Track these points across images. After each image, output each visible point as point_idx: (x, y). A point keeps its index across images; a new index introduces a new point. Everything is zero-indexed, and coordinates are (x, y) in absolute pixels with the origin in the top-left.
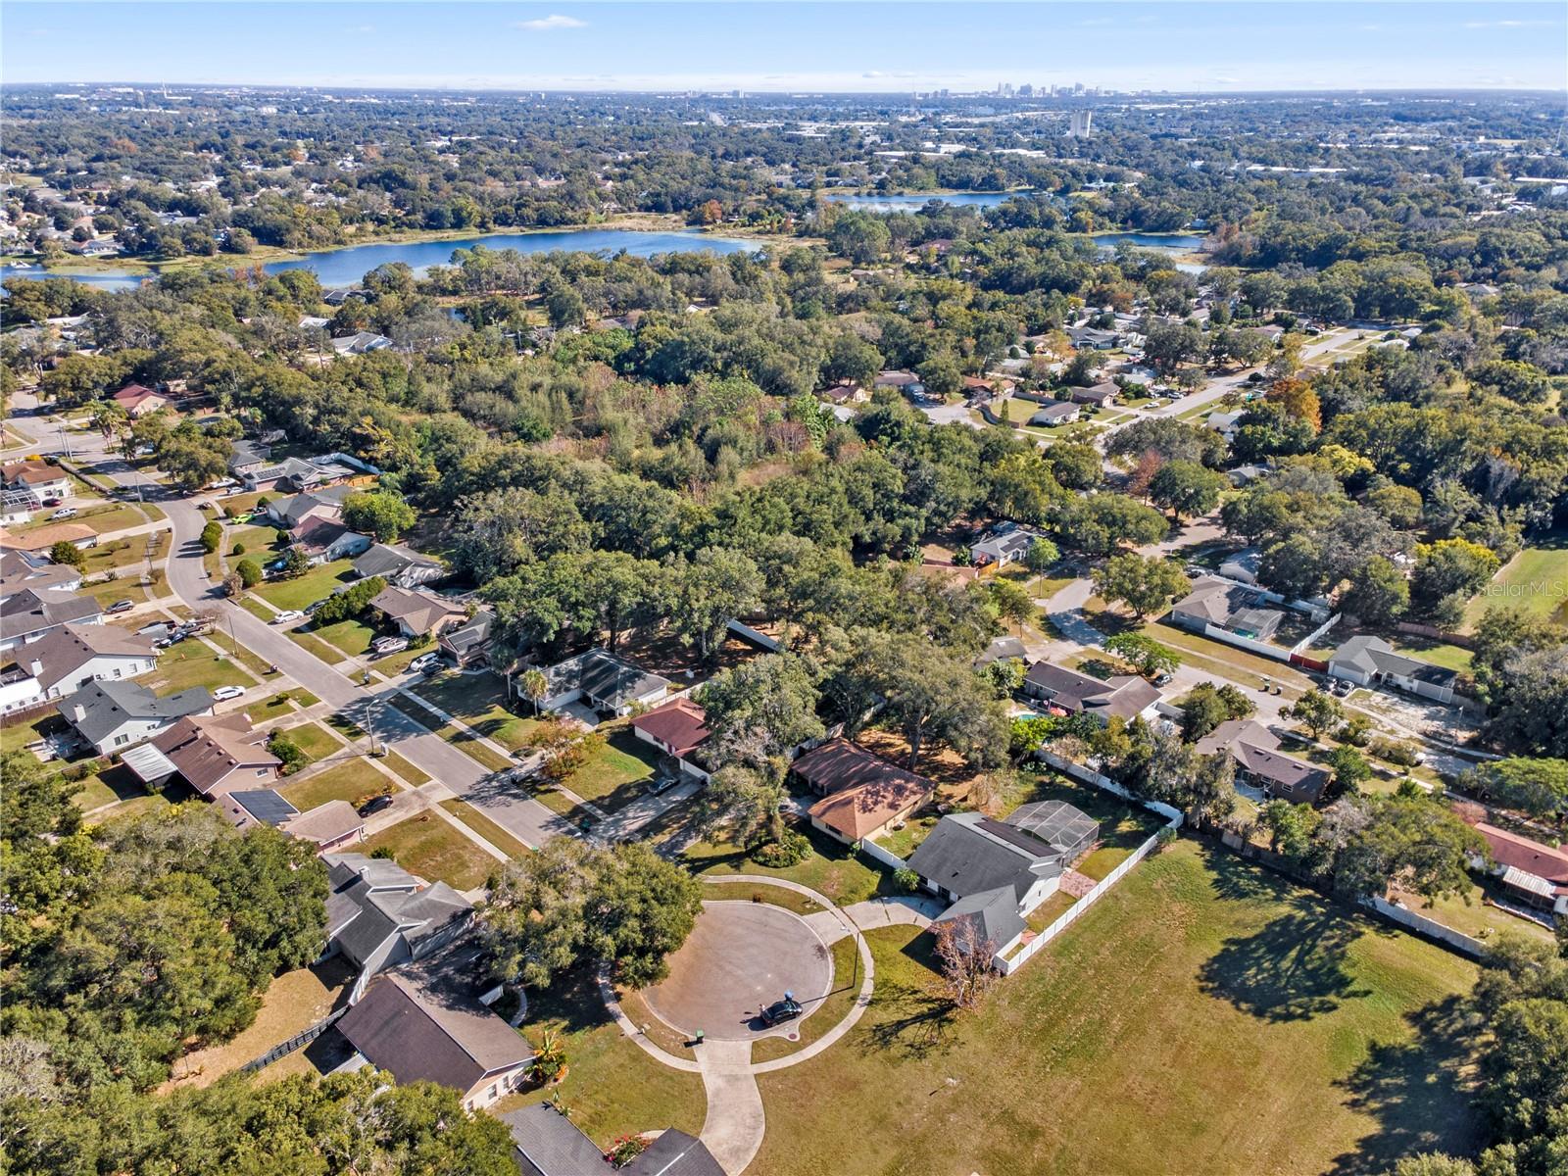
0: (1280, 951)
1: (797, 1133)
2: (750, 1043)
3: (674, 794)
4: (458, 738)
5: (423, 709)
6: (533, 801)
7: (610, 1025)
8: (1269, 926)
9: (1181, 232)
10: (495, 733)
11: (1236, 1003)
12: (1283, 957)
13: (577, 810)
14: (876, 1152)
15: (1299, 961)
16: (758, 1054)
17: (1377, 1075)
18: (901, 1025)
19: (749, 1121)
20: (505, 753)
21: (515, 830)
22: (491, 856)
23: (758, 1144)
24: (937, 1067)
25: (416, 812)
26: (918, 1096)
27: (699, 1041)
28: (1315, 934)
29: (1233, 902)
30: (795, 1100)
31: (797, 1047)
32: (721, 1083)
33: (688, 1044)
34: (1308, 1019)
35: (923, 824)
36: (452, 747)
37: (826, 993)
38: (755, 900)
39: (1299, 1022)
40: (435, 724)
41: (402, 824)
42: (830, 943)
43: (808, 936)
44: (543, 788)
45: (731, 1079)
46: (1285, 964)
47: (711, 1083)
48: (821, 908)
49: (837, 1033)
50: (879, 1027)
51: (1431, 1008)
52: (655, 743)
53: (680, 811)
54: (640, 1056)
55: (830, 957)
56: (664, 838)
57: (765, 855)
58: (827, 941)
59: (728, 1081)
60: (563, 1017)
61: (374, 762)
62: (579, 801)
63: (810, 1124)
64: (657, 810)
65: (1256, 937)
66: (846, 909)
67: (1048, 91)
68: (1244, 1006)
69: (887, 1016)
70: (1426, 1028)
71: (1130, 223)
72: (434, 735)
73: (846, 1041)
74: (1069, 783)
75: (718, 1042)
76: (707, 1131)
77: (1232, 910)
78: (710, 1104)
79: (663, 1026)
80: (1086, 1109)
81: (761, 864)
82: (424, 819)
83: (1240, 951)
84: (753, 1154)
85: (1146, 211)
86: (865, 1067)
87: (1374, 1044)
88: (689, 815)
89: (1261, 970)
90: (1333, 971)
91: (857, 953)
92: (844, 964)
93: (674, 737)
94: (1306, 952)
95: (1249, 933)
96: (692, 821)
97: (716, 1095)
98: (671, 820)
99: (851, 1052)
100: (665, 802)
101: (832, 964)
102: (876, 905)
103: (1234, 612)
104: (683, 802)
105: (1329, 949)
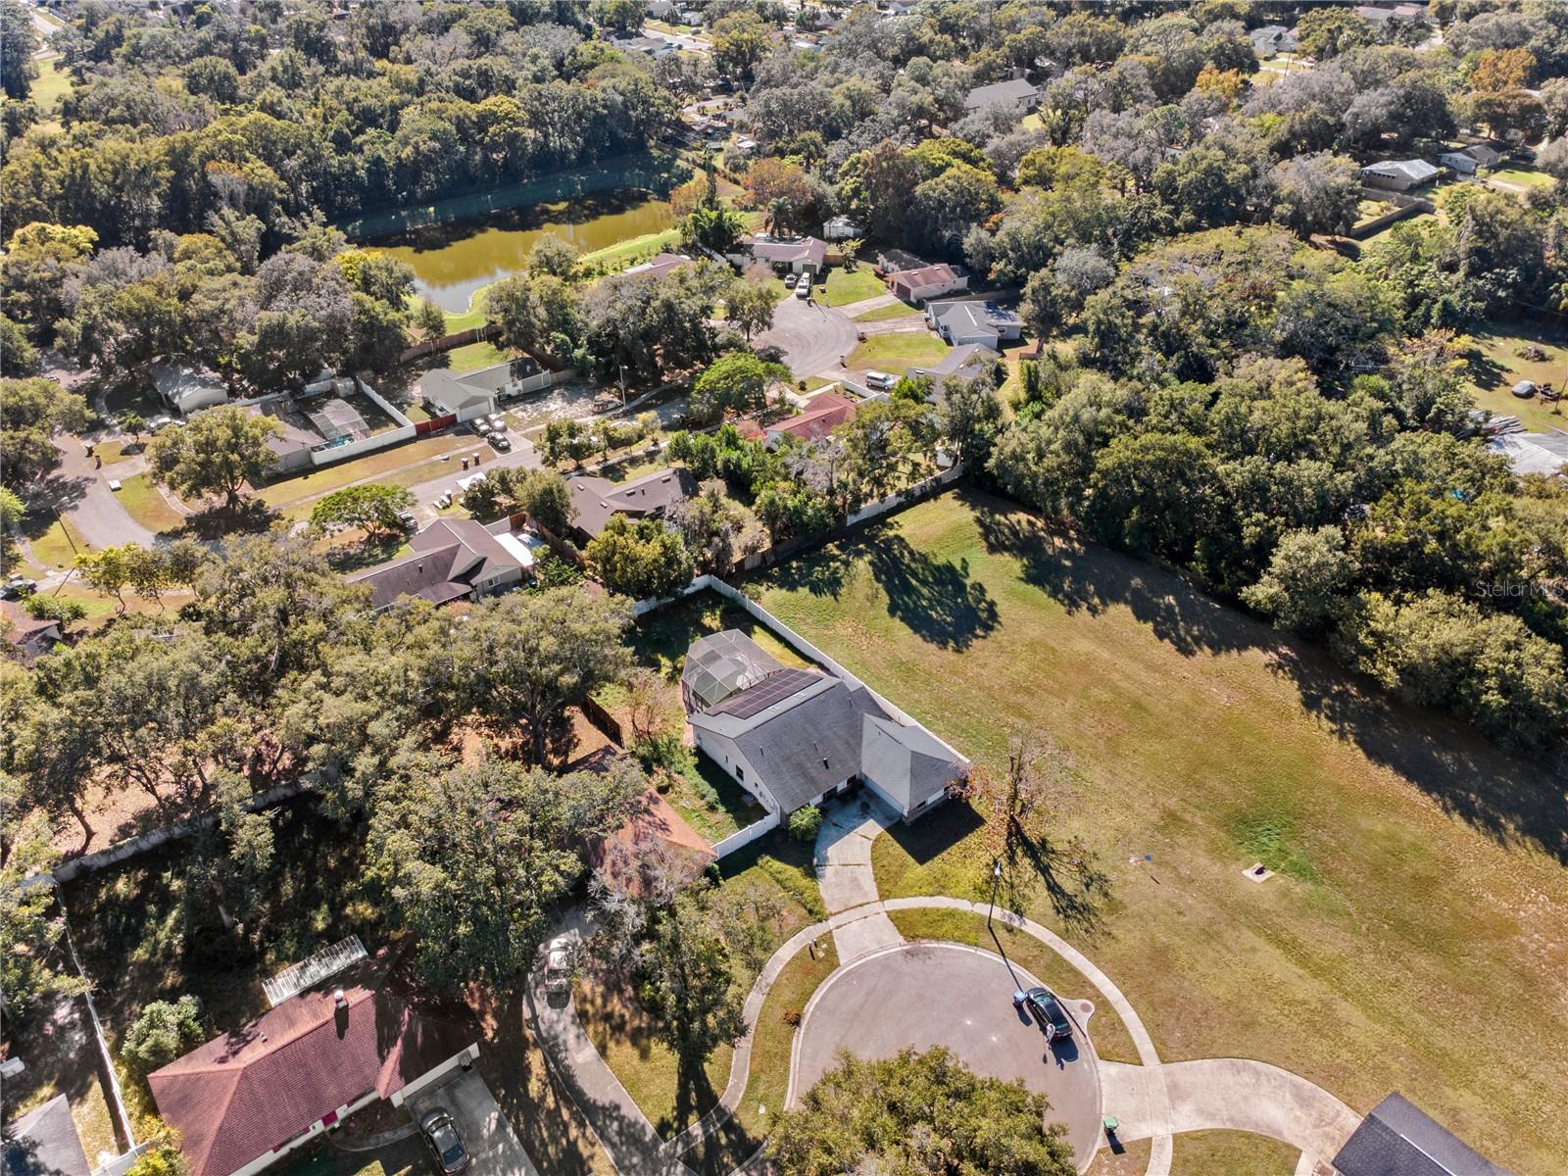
0: (909, 589)
1: (1251, 1025)
2: (1102, 1065)
3: (474, 1126)
8: (878, 579)
11: (976, 637)
12: (918, 590)
14: (1254, 950)
15: (924, 583)
16: (1123, 1052)
17: (1059, 589)
18: (1054, 888)
19: (1246, 1078)
23: (1285, 1073)
24: (1115, 867)
27: (1110, 1133)
28: (895, 560)
29: (843, 592)
31: (1103, 1004)
32: (1186, 1108)
33: (1118, 1148)
34: (993, 603)
37: (1001, 960)
38: (796, 1022)
39: (997, 609)
42: (901, 939)
43: (888, 966)
45: (1175, 1094)
47: (1188, 1120)
48: (827, 939)
50: (1062, 911)
51: (985, 537)
52: (284, 1151)
53: (531, 1120)
55: (927, 944)
56: (600, 1158)
58: (896, 940)
59: (1181, 1098)
63: (1233, 1009)
65: (891, 598)
66: (830, 909)
68: (979, 632)
69: (1042, 898)
70: (1004, 547)
75: (1105, 1105)
76: (1280, 1133)
77: (853, 595)
78: (1229, 1126)
83: (904, 611)
84: (1300, 1080)
86: (1128, 937)
87: (1021, 579)
88: (550, 1101)
89: (932, 608)
90: (938, 568)
91: (924, 912)
92: (948, 926)
93: (332, 1091)
94: (914, 574)
95: (884, 599)
96: (569, 1104)
97: (1211, 1116)
98: (555, 1140)
99: (1108, 949)
100: (493, 1145)
101: (943, 945)
102: (829, 872)
103: (309, 425)
104: (508, 1112)
105: (914, 560)
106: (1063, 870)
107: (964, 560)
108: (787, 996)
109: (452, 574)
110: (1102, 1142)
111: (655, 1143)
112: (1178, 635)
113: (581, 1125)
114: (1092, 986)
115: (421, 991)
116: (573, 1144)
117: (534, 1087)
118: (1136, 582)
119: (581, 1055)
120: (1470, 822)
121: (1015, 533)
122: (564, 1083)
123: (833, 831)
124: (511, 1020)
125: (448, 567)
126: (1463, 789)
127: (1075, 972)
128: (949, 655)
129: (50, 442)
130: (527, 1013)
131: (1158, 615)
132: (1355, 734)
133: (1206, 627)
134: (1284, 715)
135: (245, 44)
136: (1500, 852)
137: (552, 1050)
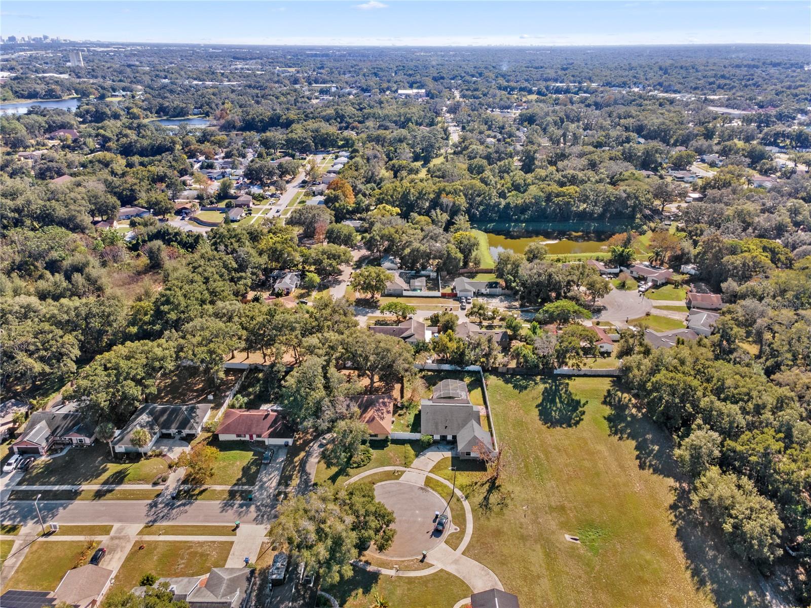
0: (553, 402)
1: (504, 564)
2: (443, 543)
3: (277, 458)
4: (99, 495)
5: (50, 491)
6: (198, 502)
7: (381, 576)
8: (543, 394)
9: (190, 117)
10: (126, 479)
11: (561, 426)
12: (556, 403)
13: (232, 494)
14: (534, 550)
15: (561, 402)
16: (453, 545)
17: (615, 426)
18: (486, 499)
19: (483, 572)
20: (148, 487)
21: (208, 522)
22: (214, 542)
24: (515, 505)
25: (129, 547)
26: (522, 520)
27: (424, 556)
28: (557, 390)
29: (525, 392)
30: (487, 552)
31: (463, 532)
32: (454, 566)
34: (582, 420)
35: (400, 415)
36: (101, 502)
37: (446, 504)
39: (581, 422)
40: (72, 495)
41: (128, 559)
42: (423, 484)
43: (411, 488)
44: (196, 492)
45: (456, 562)
46: (559, 405)
47: (450, 569)
48: (403, 472)
49: (469, 517)
50: (481, 505)
51: (606, 397)
52: (239, 439)
53: (289, 465)
54: (410, 580)
55: (429, 489)
56: (296, 481)
57: (355, 463)
58: (422, 483)
59: (456, 564)
60: (356, 588)
61: (52, 538)
62: (228, 488)
63: (503, 557)
64: (277, 469)
65: (543, 400)
66: (412, 466)
67: (27, 39)
68: (564, 426)
69: (479, 498)
70: (610, 404)
71: (162, 113)
72: (76, 502)
73: (476, 519)
74: (430, 373)
77: (527, 395)
78: (461, 578)
79: (403, 561)
80: (565, 490)
81: (356, 468)
82: (141, 548)
83: (543, 408)
84: (498, 584)
85: (168, 107)
86: (494, 522)
87: (604, 417)
88: (297, 464)
89: (555, 411)
90: (573, 400)
91: (438, 481)
92: (439, 489)
93: (254, 430)
94: (560, 398)
95: (540, 400)
96: (301, 466)
97: (459, 572)
98: (290, 471)
99: (483, 521)
100: (277, 464)
101: (434, 492)
102: (422, 458)
103: (409, 283)
104: (286, 460)
105: (565, 393)
106: (496, 496)
107: (587, 402)
108: (376, 477)
109: (403, 335)
110: (420, 557)
111: (310, 486)
112: (645, 461)
113: (299, 472)
114: (465, 526)
115: (288, 421)
116: (293, 475)
117: (296, 459)
118: (649, 436)
119: (314, 459)
120: (693, 576)
121: (620, 400)
122: (303, 463)
123: (436, 449)
124: (306, 443)
125: (403, 333)
126: (705, 566)
127: (465, 520)
128: (544, 428)
129: (339, 267)
130: (311, 444)
131: (645, 451)
132: (680, 527)
133: (660, 463)
134: (657, 506)
135: (503, 155)
136: (693, 592)
137: (309, 454)
